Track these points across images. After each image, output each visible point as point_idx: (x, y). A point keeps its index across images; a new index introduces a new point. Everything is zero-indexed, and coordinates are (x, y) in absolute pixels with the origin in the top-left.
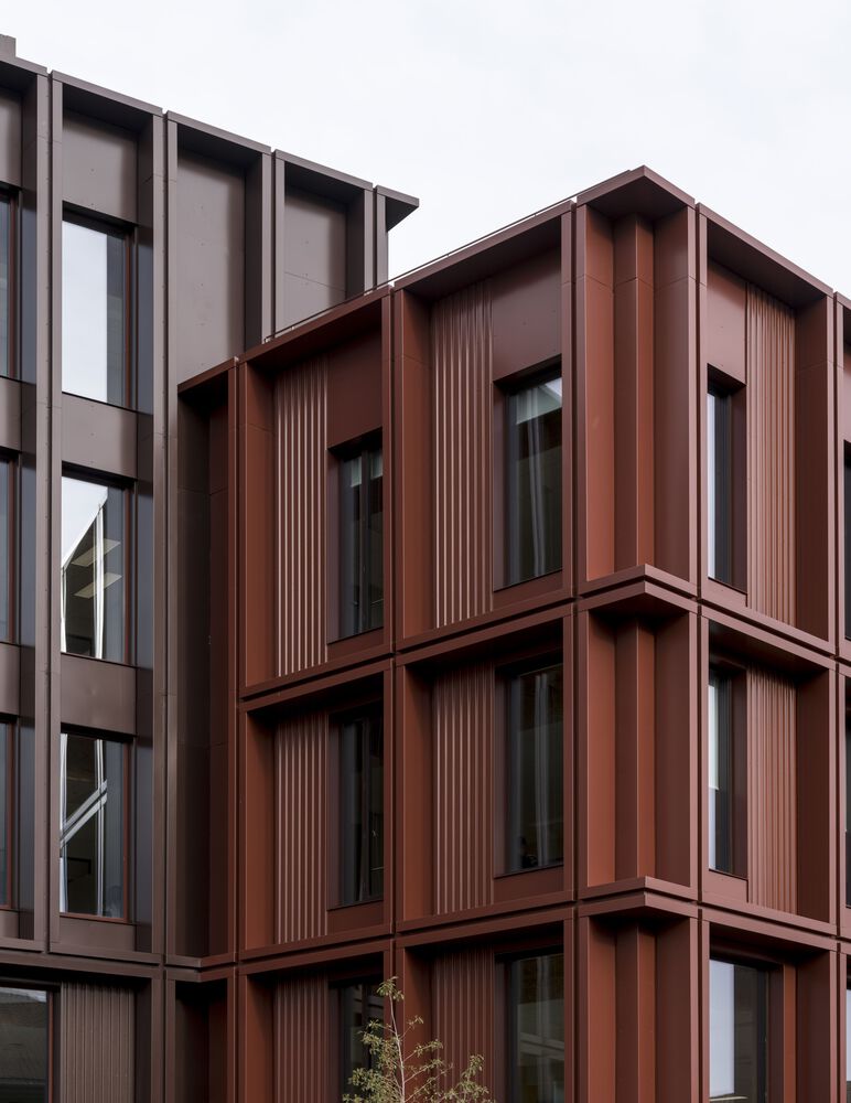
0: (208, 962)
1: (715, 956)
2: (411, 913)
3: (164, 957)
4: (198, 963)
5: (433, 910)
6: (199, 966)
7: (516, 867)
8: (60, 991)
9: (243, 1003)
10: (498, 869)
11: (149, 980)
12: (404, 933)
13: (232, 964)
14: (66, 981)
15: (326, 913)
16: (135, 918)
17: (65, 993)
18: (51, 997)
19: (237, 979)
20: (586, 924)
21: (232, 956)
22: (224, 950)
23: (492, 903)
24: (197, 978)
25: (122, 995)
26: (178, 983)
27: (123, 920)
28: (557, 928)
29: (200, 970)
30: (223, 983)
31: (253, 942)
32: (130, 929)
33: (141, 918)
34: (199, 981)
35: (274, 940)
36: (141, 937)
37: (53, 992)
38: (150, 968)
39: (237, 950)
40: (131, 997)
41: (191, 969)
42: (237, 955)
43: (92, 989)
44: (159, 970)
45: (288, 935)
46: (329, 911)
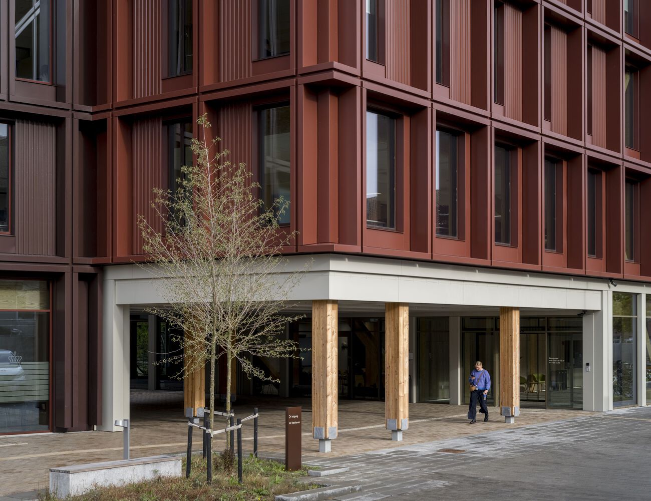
0: (97, 108)
1: (370, 109)
2: (208, 80)
3: (72, 105)
4: (91, 109)
5: (219, 80)
6: (91, 111)
7: (264, 56)
8: (15, 124)
9: (116, 134)
10: (254, 57)
11: (64, 119)
12: (204, 93)
13: (109, 110)
14: (18, 119)
15: (161, 81)
16: (56, 82)
17: (17, 125)
18: (10, 128)
19: (112, 119)
20: (302, 89)
21: (109, 105)
22: (105, 102)
23: (251, 76)
24: (90, 118)
25: (49, 127)
26: (80, 121)
27: (49, 83)
28: (286, 91)
29: (92, 113)
30: (104, 122)
31: (121, 96)
32: (53, 89)
33: (59, 82)
34: (92, 120)
35: (132, 96)
36: (60, 94)
37: (11, 125)
38: (65, 112)
39: (113, 102)
40: (54, 128)
41: (87, 113)
42: (112, 105)
43: (33, 123)
44: (70, 112)
45: (140, 94)
46: (163, 80)
